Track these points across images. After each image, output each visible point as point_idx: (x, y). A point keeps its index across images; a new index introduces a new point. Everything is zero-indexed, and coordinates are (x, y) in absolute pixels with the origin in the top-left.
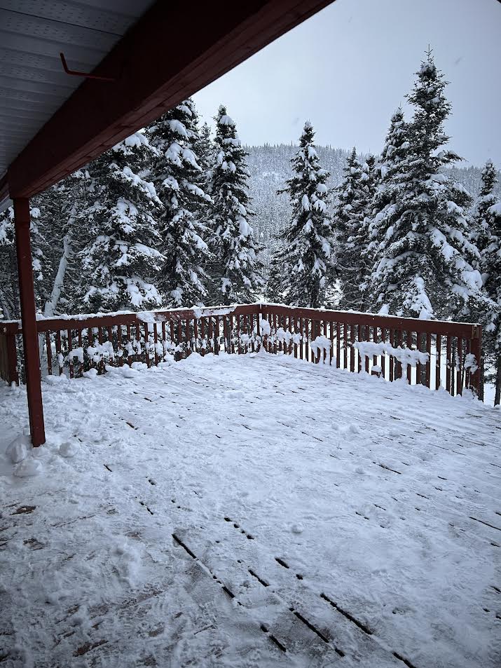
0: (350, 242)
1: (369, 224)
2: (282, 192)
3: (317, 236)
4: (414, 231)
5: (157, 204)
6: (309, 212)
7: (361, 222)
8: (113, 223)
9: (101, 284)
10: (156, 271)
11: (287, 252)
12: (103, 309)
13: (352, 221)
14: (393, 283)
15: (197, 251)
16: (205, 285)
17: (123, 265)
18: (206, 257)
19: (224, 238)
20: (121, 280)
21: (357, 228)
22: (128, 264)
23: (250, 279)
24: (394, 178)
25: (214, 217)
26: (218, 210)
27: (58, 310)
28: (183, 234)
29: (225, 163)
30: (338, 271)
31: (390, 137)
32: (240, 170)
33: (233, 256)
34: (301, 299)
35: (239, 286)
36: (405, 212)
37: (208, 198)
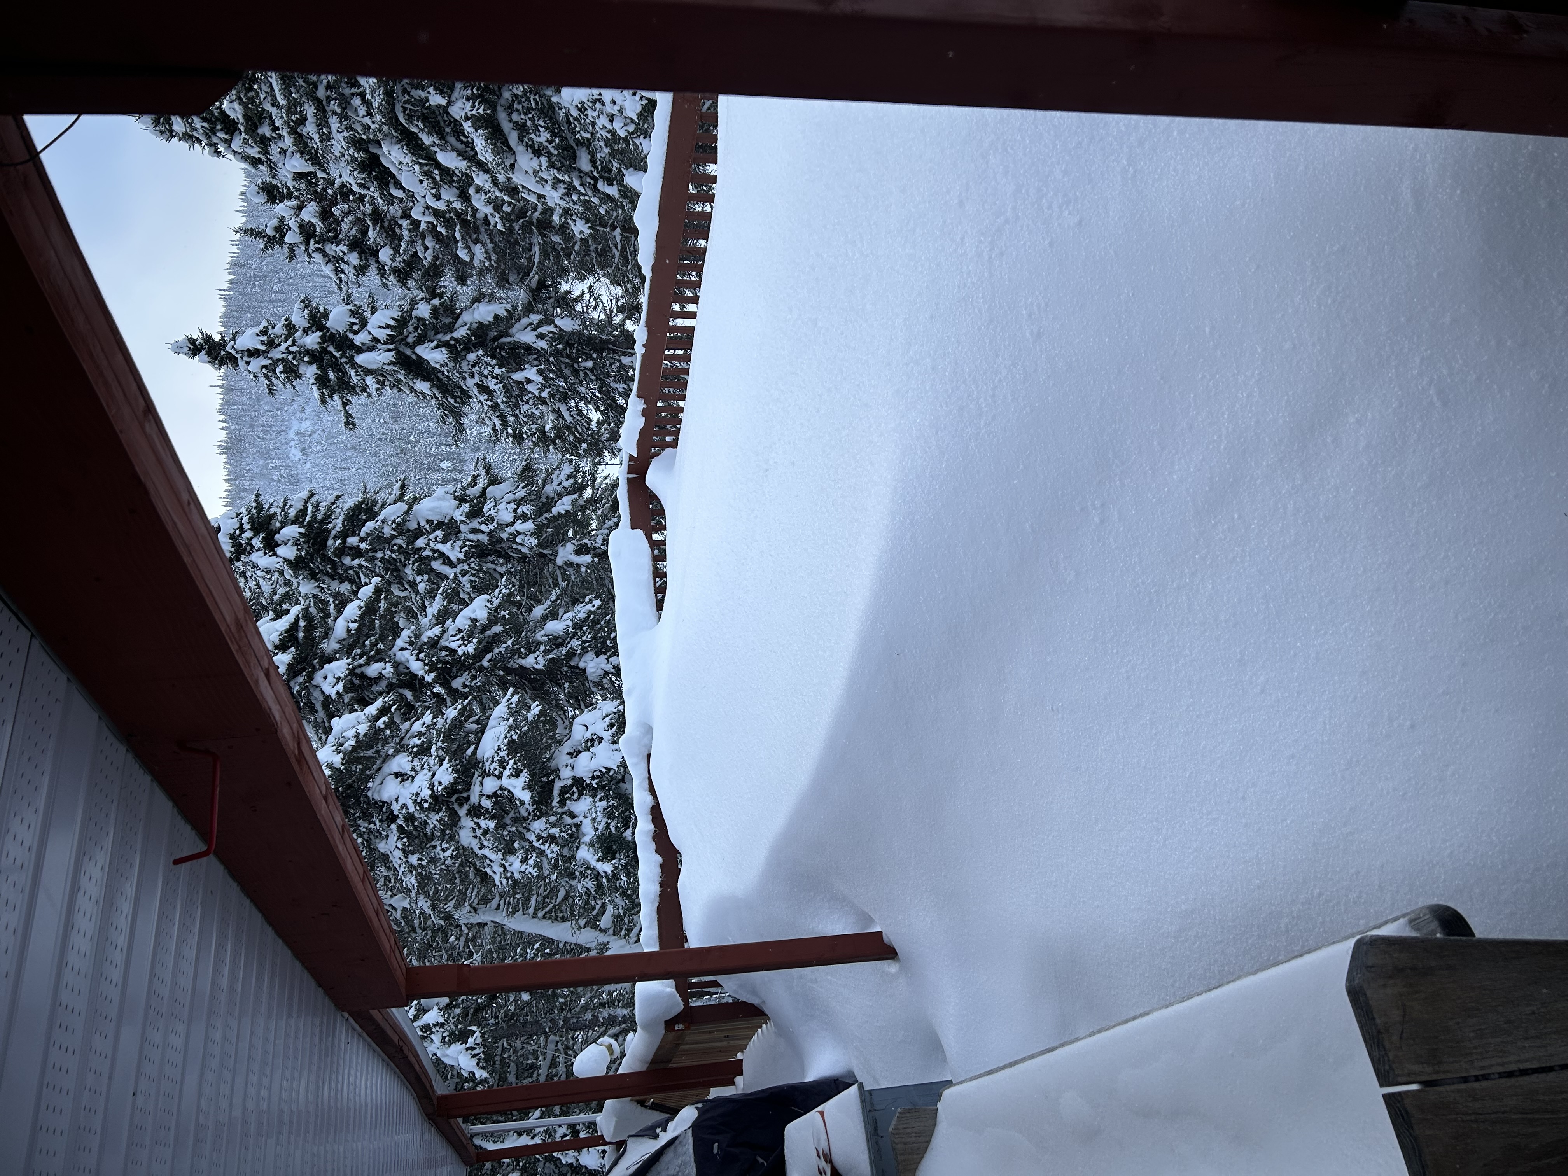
0: (472, 255)
1: (428, 207)
2: (348, 416)
3: (456, 335)
4: (449, 103)
5: (384, 711)
6: (398, 353)
7: (423, 226)
8: (431, 809)
9: (571, 836)
10: (542, 713)
11: (495, 407)
12: (629, 831)
13: (420, 249)
14: (574, 158)
15: (493, 619)
16: (575, 601)
17: (529, 787)
18: (508, 601)
19: (461, 556)
20: (564, 790)
21: (437, 236)
22: (525, 777)
23: (560, 496)
24: (316, 142)
25: (411, 578)
26: (393, 568)
27: (630, 930)
28: (453, 652)
29: (281, 551)
30: (542, 285)
31: (210, 145)
32: (297, 517)
33: (504, 536)
34: (609, 376)
35: (576, 522)
36: (403, 121)
37: (366, 592)
